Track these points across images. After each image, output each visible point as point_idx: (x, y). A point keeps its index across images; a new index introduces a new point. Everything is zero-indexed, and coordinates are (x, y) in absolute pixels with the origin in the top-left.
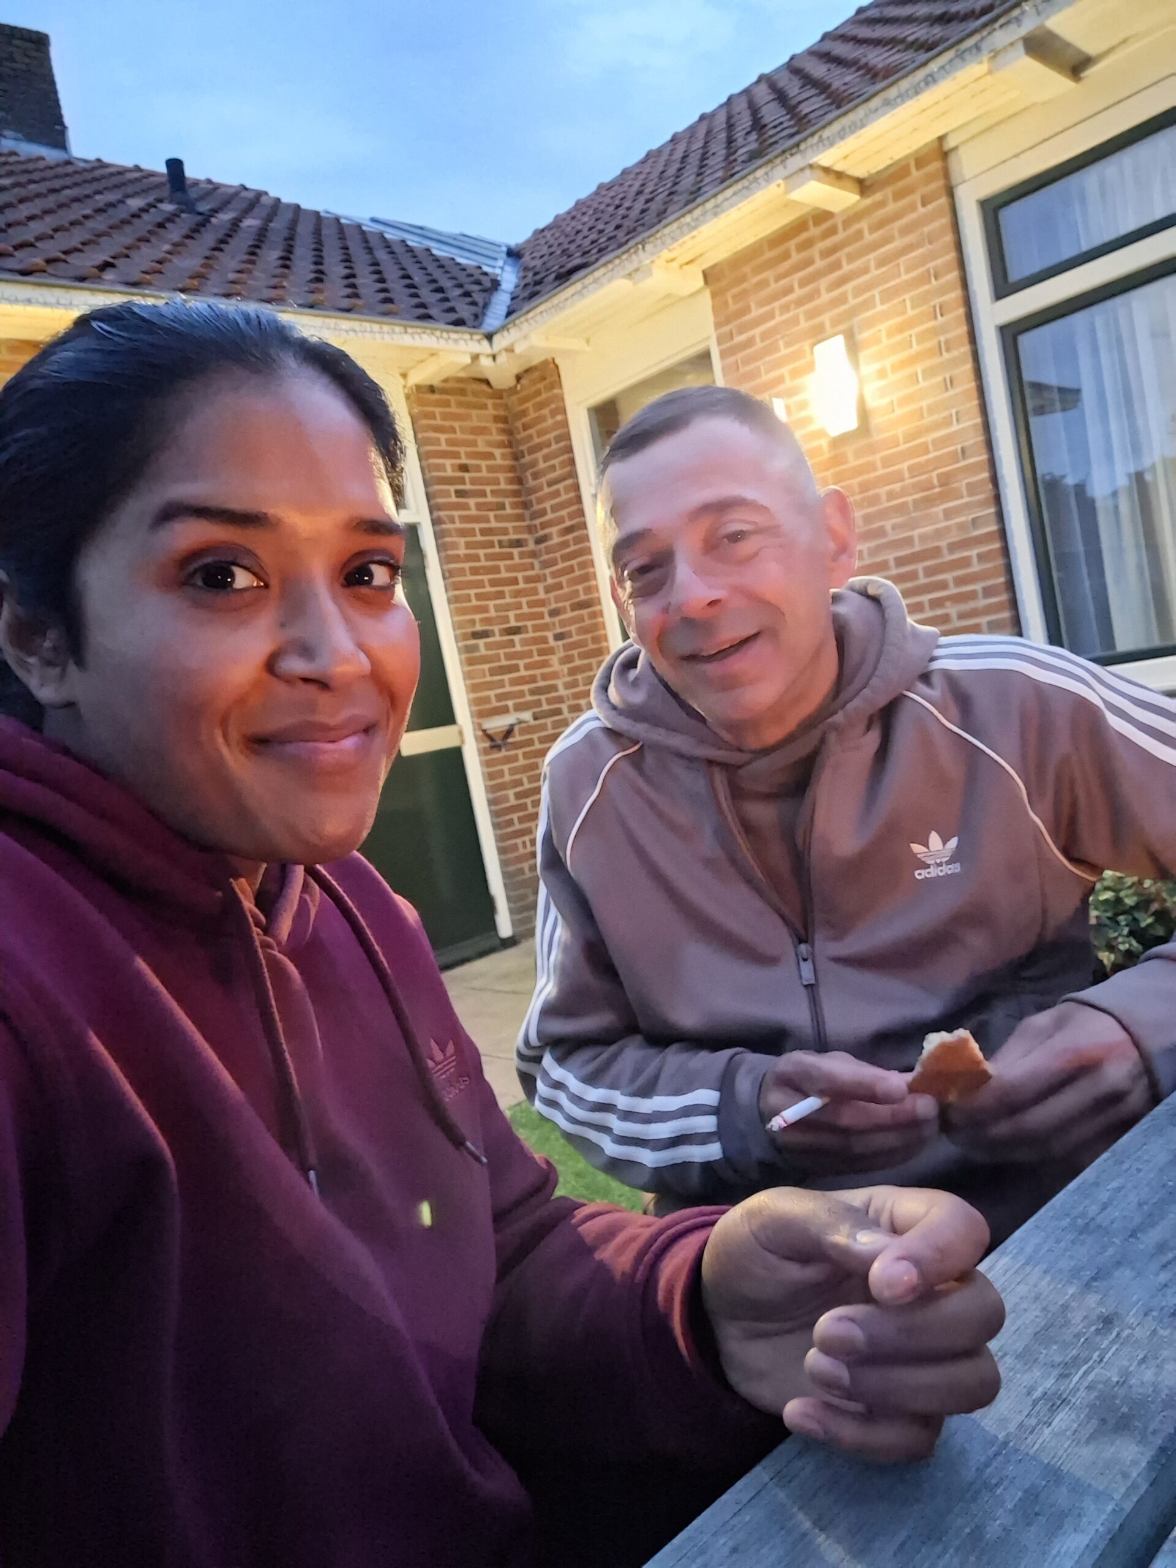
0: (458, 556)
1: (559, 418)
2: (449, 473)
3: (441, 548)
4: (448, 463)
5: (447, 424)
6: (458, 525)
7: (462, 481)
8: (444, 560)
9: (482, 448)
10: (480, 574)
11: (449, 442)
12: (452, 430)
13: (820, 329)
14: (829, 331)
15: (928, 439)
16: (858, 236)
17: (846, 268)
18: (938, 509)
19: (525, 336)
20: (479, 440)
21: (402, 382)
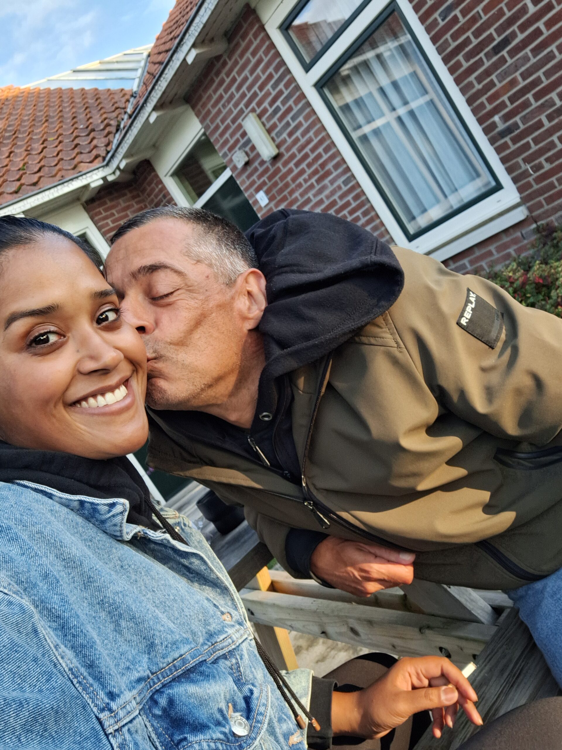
1: (160, 186)
11: (113, 222)
12: (113, 214)
13: (241, 111)
14: (246, 111)
15: (307, 150)
16: (236, 63)
17: (239, 80)
18: (326, 181)
19: (121, 160)
20: (128, 212)
21: (79, 203)
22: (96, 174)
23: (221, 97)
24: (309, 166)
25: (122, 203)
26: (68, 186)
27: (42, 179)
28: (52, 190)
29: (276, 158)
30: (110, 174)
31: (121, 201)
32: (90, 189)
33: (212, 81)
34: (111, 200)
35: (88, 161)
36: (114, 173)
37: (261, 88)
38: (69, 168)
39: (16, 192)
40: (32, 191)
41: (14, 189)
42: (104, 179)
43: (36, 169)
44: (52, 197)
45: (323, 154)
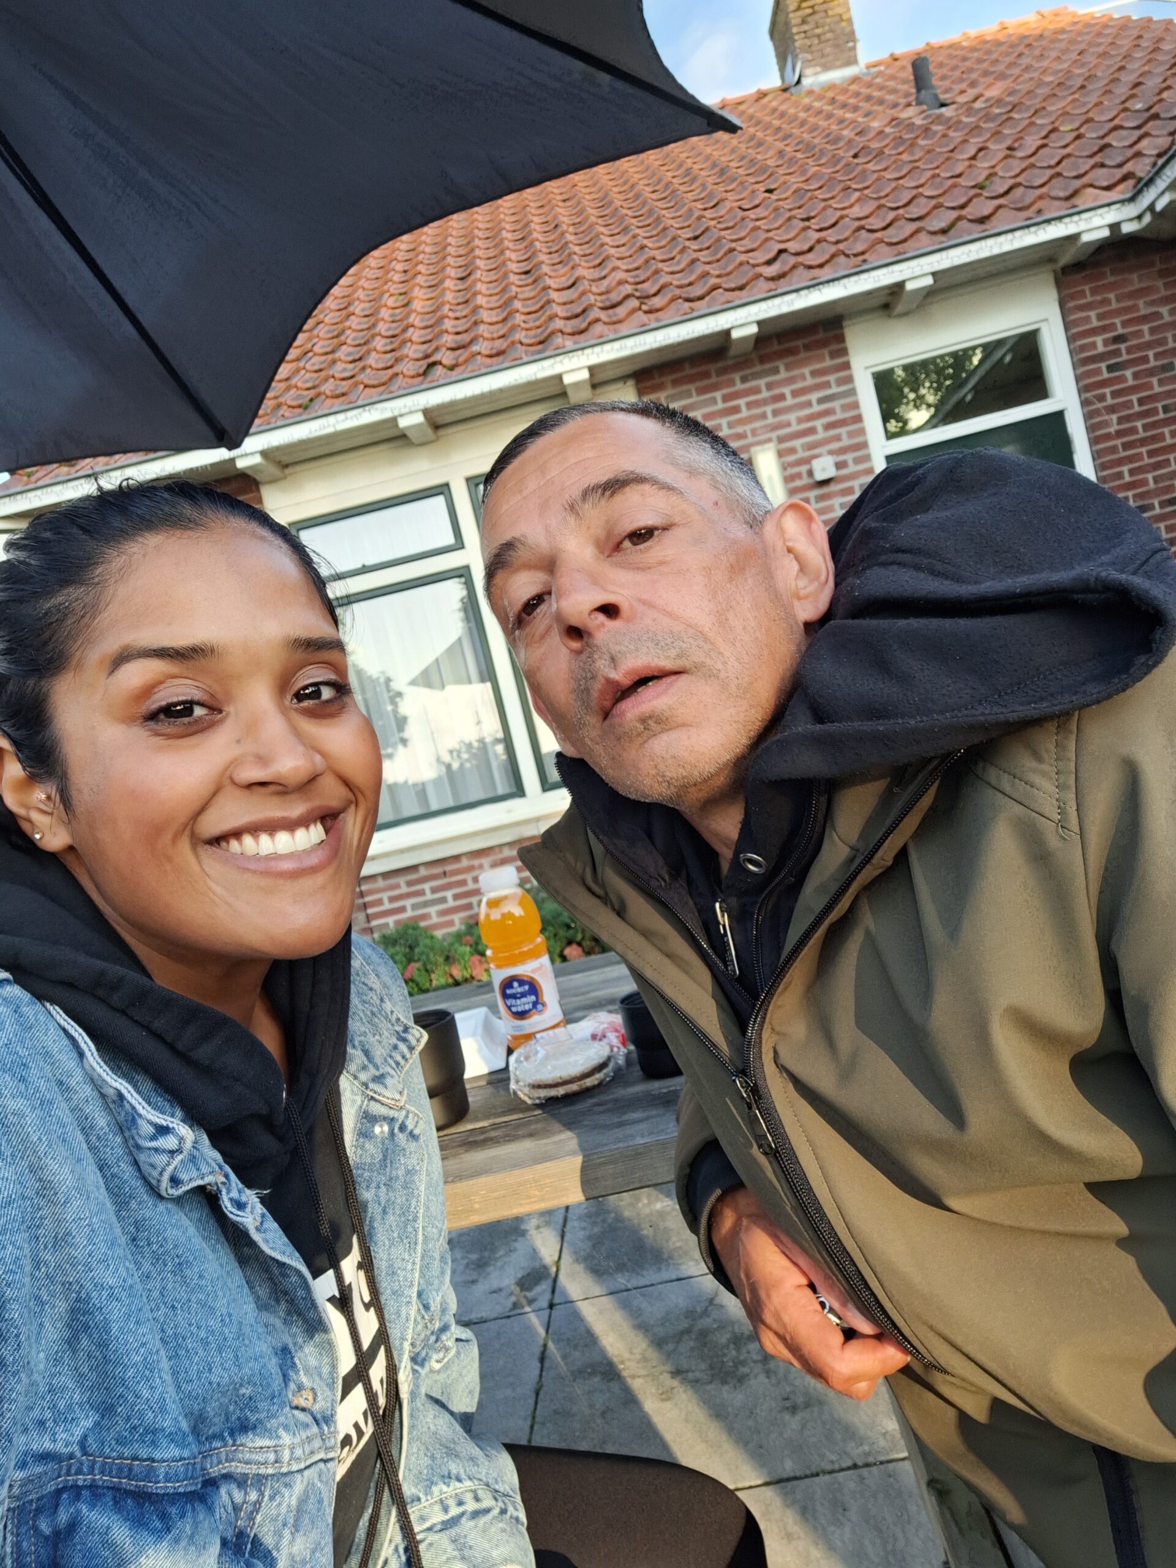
0: (1110, 433)
2: (1101, 348)
3: (1090, 429)
4: (1099, 340)
5: (1099, 298)
6: (1109, 401)
7: (1117, 353)
8: (1093, 441)
10: (1136, 447)
11: (1100, 317)
12: (1106, 302)
19: (1162, 193)
20: (1141, 303)
21: (1050, 267)
22: (1101, 215)
25: (1135, 281)
26: (1035, 232)
27: (1001, 211)
28: (1002, 238)
30: (1131, 220)
31: (1135, 276)
32: (1079, 244)
34: (1113, 272)
35: (1105, 184)
36: (1139, 217)
38: (1062, 194)
39: (944, 231)
40: (970, 234)
41: (943, 225)
42: (1115, 227)
43: (1001, 190)
44: (996, 251)
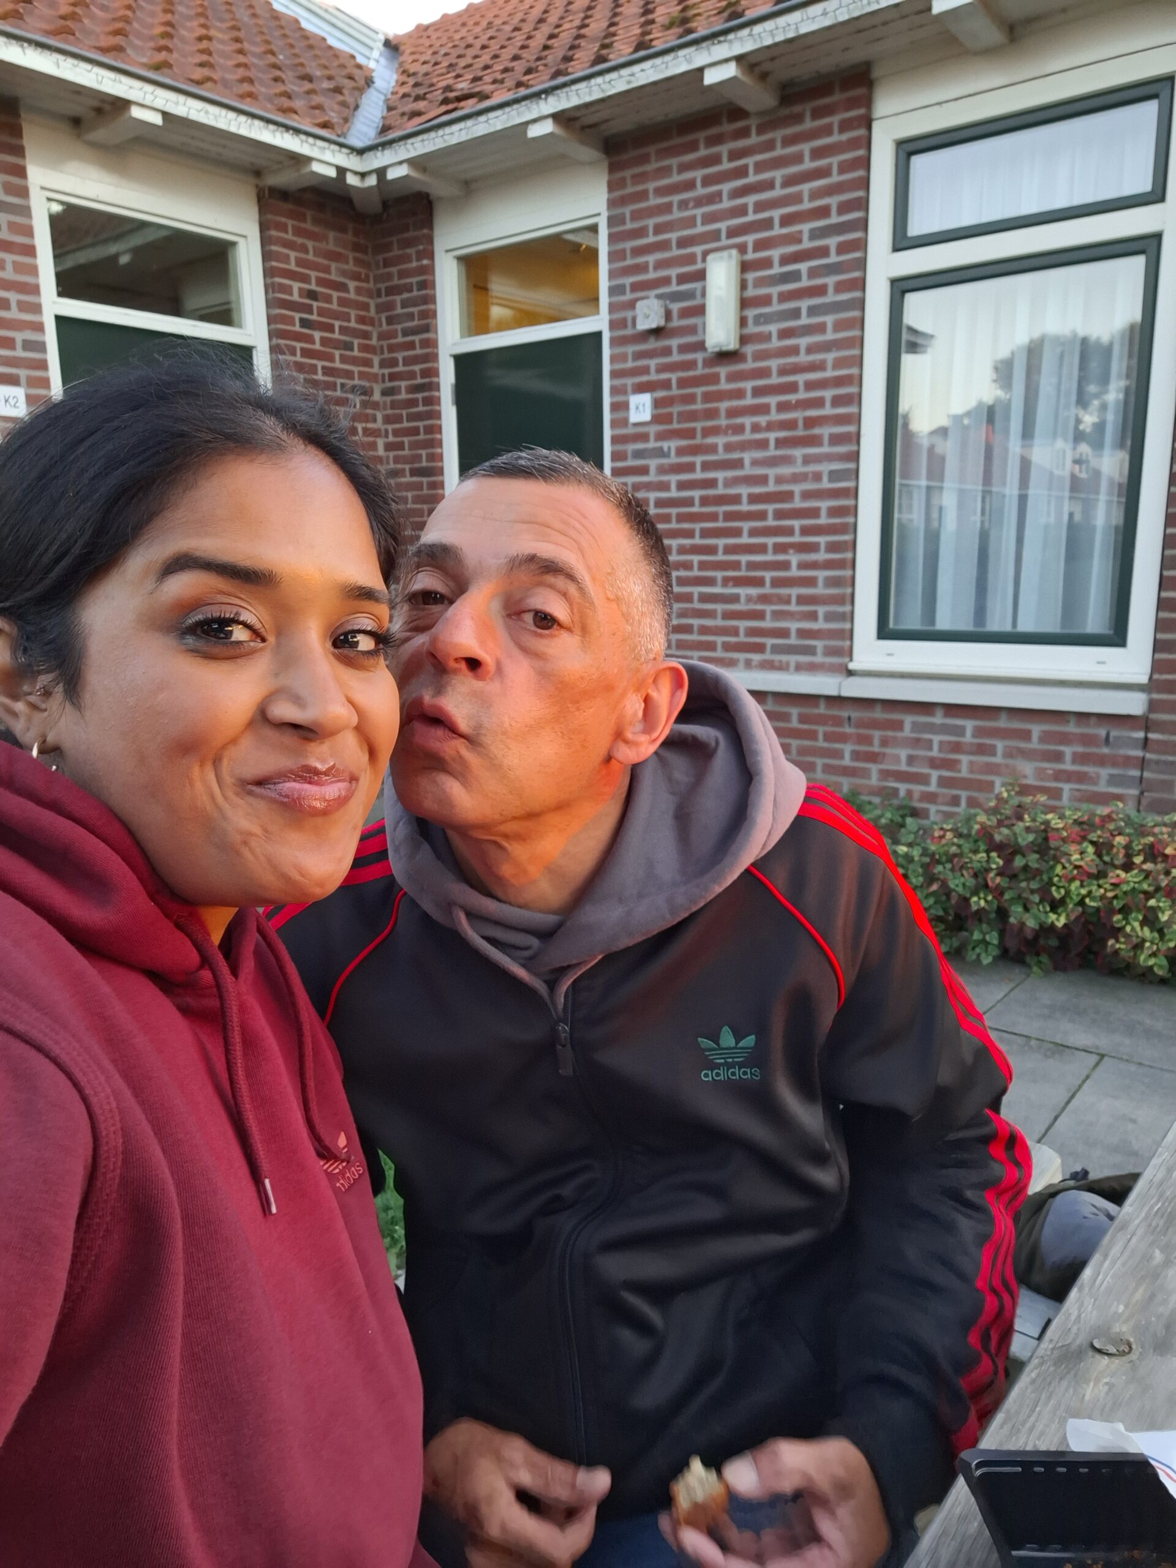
1: (425, 262)
9: (334, 277)
13: (715, 236)
14: (724, 242)
15: (801, 378)
16: (770, 146)
17: (752, 178)
18: (798, 453)
23: (690, 185)
24: (782, 407)
29: (725, 356)
33: (693, 147)
37: (786, 221)
45: (828, 404)
